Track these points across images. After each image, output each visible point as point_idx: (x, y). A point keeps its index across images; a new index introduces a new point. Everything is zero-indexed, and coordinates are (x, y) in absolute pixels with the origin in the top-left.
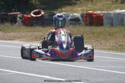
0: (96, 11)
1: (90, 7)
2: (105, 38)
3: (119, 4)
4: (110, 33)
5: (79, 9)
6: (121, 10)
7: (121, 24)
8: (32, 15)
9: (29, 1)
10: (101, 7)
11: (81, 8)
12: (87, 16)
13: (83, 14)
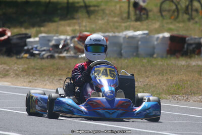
1: (85, 26)
5: (69, 29)
6: (135, 31)
7: (135, 54)
11: (71, 28)
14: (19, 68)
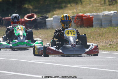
0: (85, 13)
1: (80, 10)
2: (96, 39)
3: (107, 6)
4: (100, 34)
5: (70, 12)
6: (109, 11)
7: (110, 25)
8: (26, 19)
9: (23, 6)
10: (91, 9)
11: (72, 11)
12: (78, 18)
13: (74, 16)
14: (42, 36)
